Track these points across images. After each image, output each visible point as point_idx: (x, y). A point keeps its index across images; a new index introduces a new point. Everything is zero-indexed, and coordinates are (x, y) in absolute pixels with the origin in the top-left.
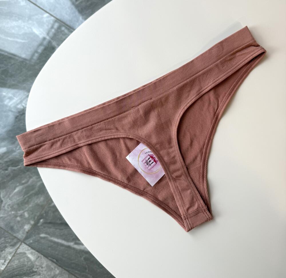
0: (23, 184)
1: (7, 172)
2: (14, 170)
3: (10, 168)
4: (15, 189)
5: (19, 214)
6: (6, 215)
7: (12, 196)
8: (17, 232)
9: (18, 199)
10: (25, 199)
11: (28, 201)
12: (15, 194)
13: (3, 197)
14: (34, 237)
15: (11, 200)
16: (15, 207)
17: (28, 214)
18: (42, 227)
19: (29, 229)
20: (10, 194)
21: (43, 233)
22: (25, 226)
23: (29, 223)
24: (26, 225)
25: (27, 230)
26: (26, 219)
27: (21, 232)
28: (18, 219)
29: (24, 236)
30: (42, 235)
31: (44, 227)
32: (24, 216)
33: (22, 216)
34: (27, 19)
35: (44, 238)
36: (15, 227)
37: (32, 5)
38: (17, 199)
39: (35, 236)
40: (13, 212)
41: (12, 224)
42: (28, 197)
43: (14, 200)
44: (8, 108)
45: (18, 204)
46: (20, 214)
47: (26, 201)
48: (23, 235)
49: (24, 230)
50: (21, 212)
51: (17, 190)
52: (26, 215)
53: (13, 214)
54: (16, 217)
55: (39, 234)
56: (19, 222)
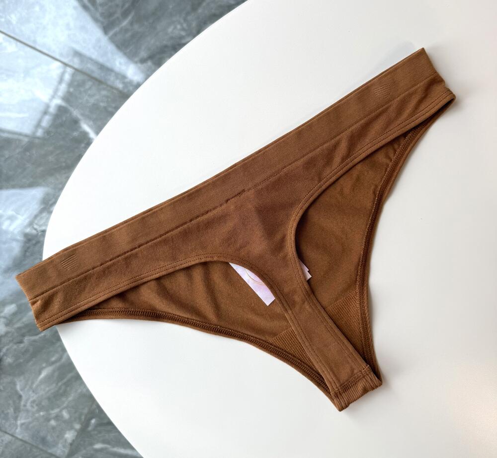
0: (53, 363)
1: (22, 345)
2: (35, 341)
3: (26, 339)
4: (40, 373)
5: (53, 416)
6: (30, 419)
7: (37, 386)
8: (54, 446)
9: (47, 389)
10: (60, 388)
11: (65, 391)
12: (41, 382)
13: (21, 390)
14: (84, 451)
15: (36, 394)
16: (43, 404)
17: (69, 412)
18: (96, 432)
19: (74, 438)
20: (33, 383)
21: (98, 442)
22: (65, 433)
23: (72, 428)
24: (67, 432)
25: (70, 441)
26: (65, 422)
27: (60, 445)
28: (53, 423)
29: (67, 451)
30: (98, 446)
31: (100, 432)
32: (62, 417)
33: (58, 417)
34: (22, 75)
35: (101, 450)
36: (49, 438)
37: (28, 49)
38: (45, 391)
39: (85, 449)
40: (42, 413)
41: (42, 434)
42: (65, 384)
43: (42, 393)
44: (9, 236)
45: (49, 399)
46: (55, 414)
47: (61, 391)
48: (64, 450)
49: (66, 441)
50: (56, 411)
51: (43, 374)
52: (66, 415)
53: (43, 416)
54: (48, 420)
55: (92, 444)
56: (54, 428)
